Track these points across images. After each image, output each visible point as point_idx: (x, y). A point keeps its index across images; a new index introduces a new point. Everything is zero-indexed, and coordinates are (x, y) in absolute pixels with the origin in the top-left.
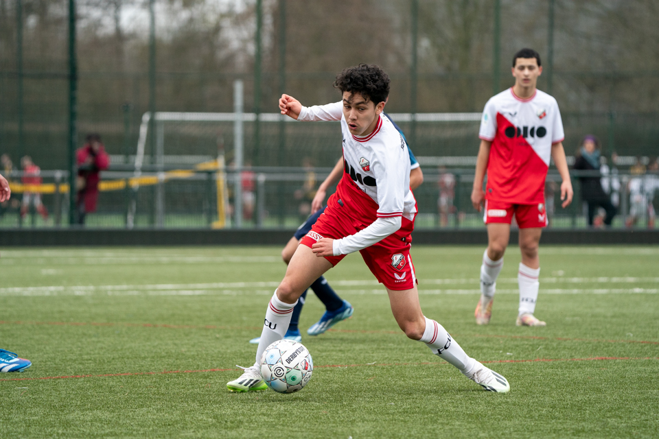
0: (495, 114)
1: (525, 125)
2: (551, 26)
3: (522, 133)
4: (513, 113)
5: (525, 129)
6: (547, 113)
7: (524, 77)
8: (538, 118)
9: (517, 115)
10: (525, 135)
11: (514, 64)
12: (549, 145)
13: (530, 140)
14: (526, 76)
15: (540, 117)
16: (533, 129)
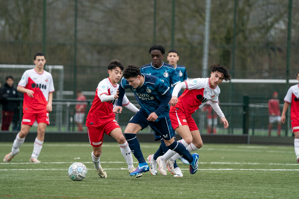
0: (28, 78)
1: (40, 83)
2: (76, 16)
3: (39, 86)
4: (35, 78)
5: (40, 85)
6: (48, 80)
7: (40, 64)
8: (45, 81)
9: (37, 79)
10: (40, 87)
11: (35, 59)
12: (48, 93)
13: (42, 89)
14: (41, 63)
15: (46, 81)
16: (43, 85)
